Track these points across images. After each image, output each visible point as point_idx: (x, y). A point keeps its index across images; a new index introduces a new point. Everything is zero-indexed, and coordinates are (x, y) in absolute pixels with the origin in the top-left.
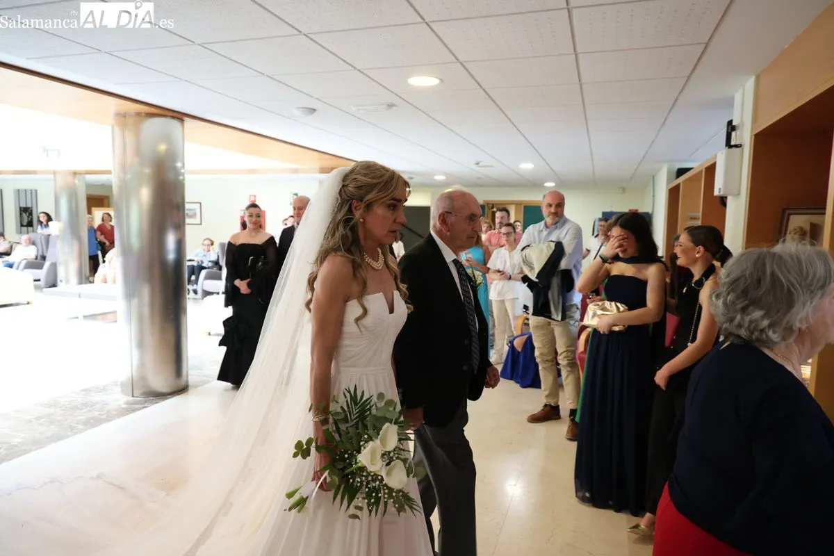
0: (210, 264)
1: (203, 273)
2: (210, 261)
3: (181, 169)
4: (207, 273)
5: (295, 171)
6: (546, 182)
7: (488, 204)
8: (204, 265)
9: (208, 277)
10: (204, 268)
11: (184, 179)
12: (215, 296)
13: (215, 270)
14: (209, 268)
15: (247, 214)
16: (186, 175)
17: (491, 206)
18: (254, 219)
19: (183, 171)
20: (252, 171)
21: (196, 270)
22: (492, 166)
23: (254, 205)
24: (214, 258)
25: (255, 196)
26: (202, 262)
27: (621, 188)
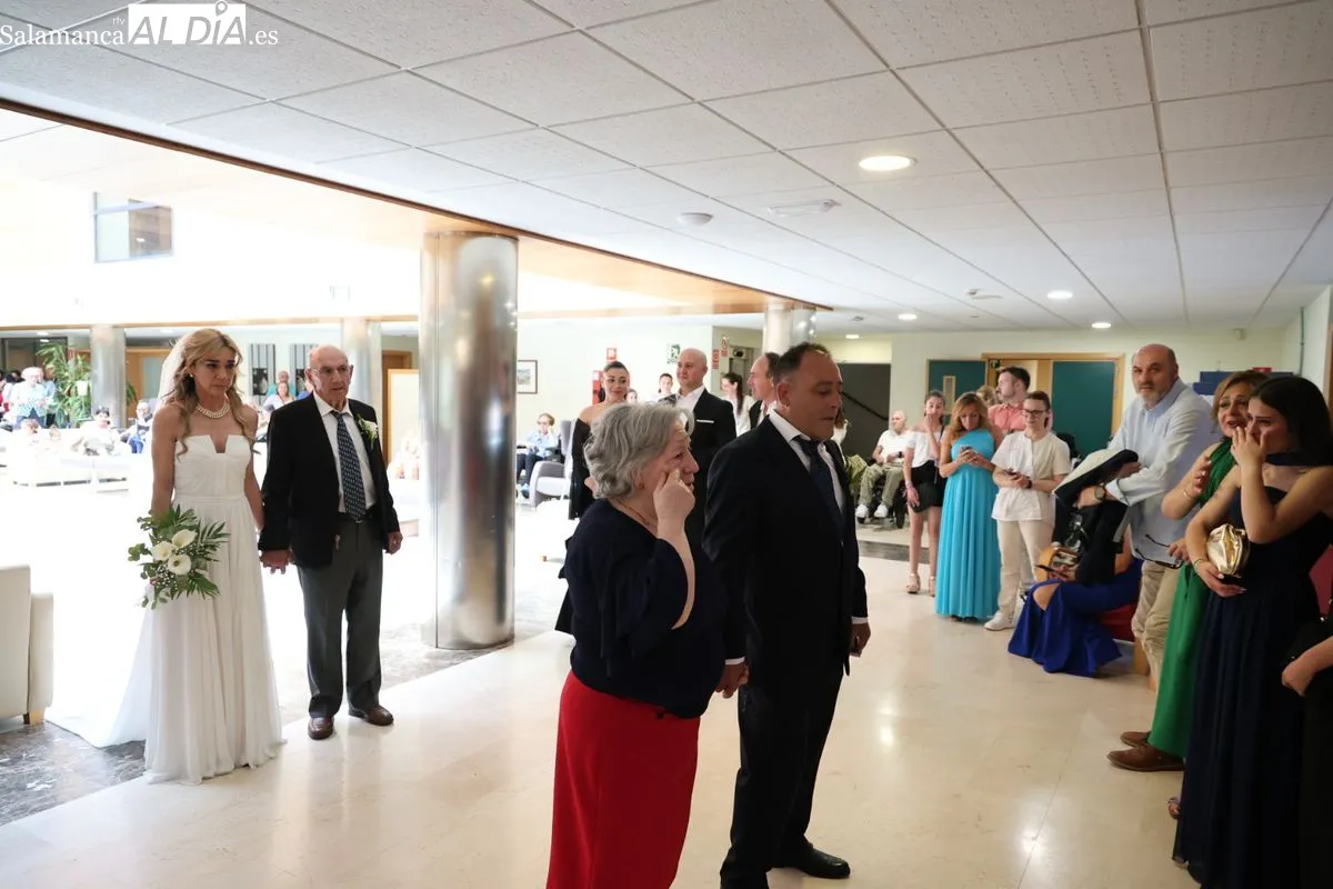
0: (548, 454)
1: (538, 465)
2: (547, 449)
3: (512, 311)
4: (544, 466)
5: (677, 311)
6: (1094, 322)
7: (989, 360)
8: (540, 454)
9: (546, 473)
10: (540, 459)
11: (516, 326)
12: (554, 500)
13: (554, 462)
14: (546, 459)
15: (606, 377)
16: (519, 321)
17: (994, 362)
18: (616, 385)
19: (514, 314)
20: (612, 313)
21: (529, 461)
22: (999, 297)
23: (617, 365)
24: (554, 444)
25: (615, 350)
26: (537, 450)
27: (1236, 330)
